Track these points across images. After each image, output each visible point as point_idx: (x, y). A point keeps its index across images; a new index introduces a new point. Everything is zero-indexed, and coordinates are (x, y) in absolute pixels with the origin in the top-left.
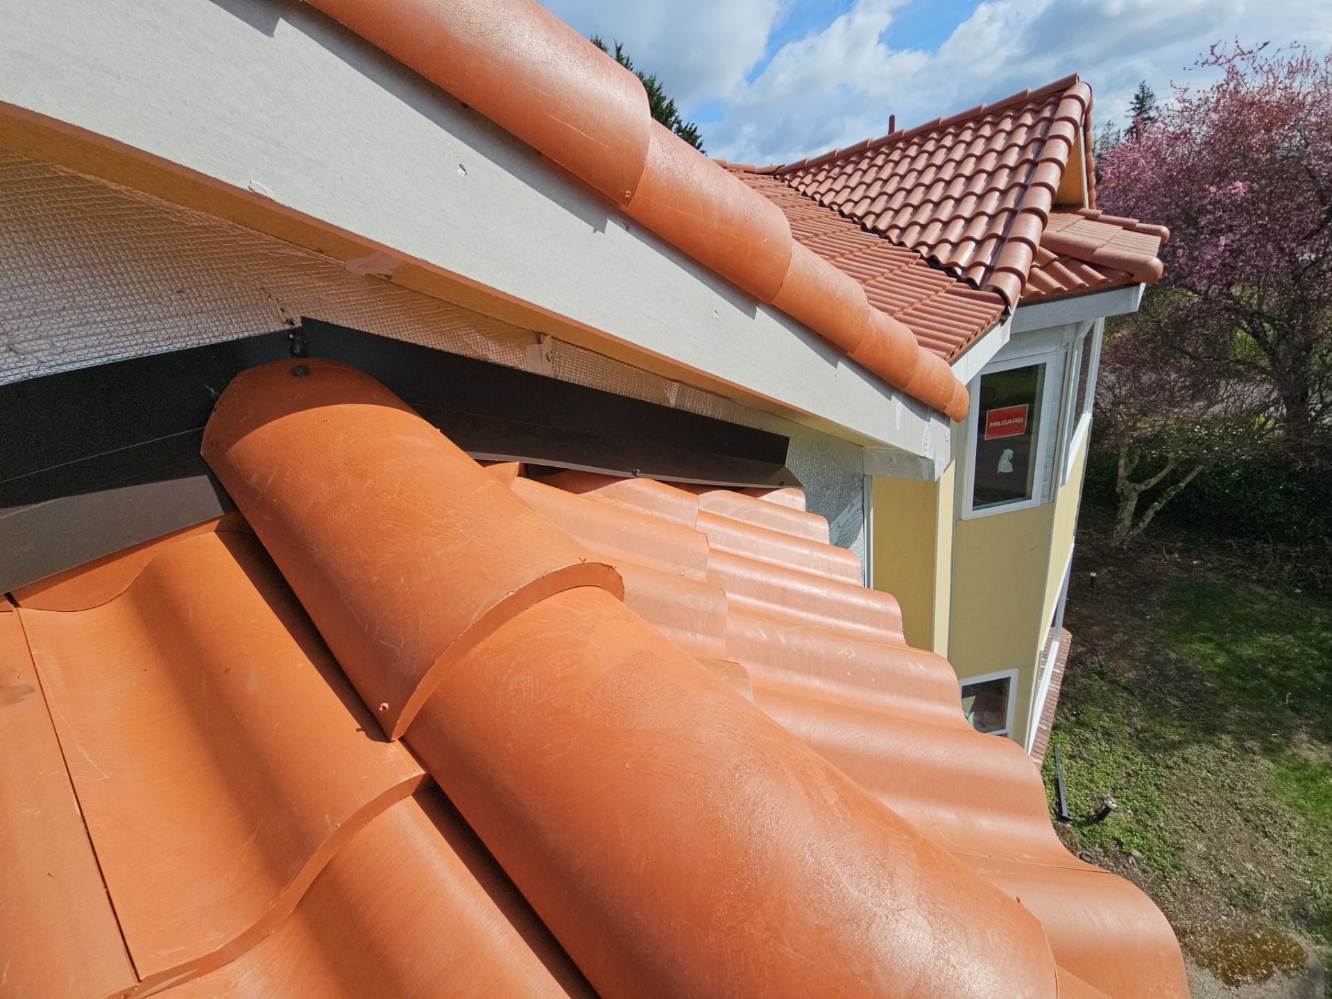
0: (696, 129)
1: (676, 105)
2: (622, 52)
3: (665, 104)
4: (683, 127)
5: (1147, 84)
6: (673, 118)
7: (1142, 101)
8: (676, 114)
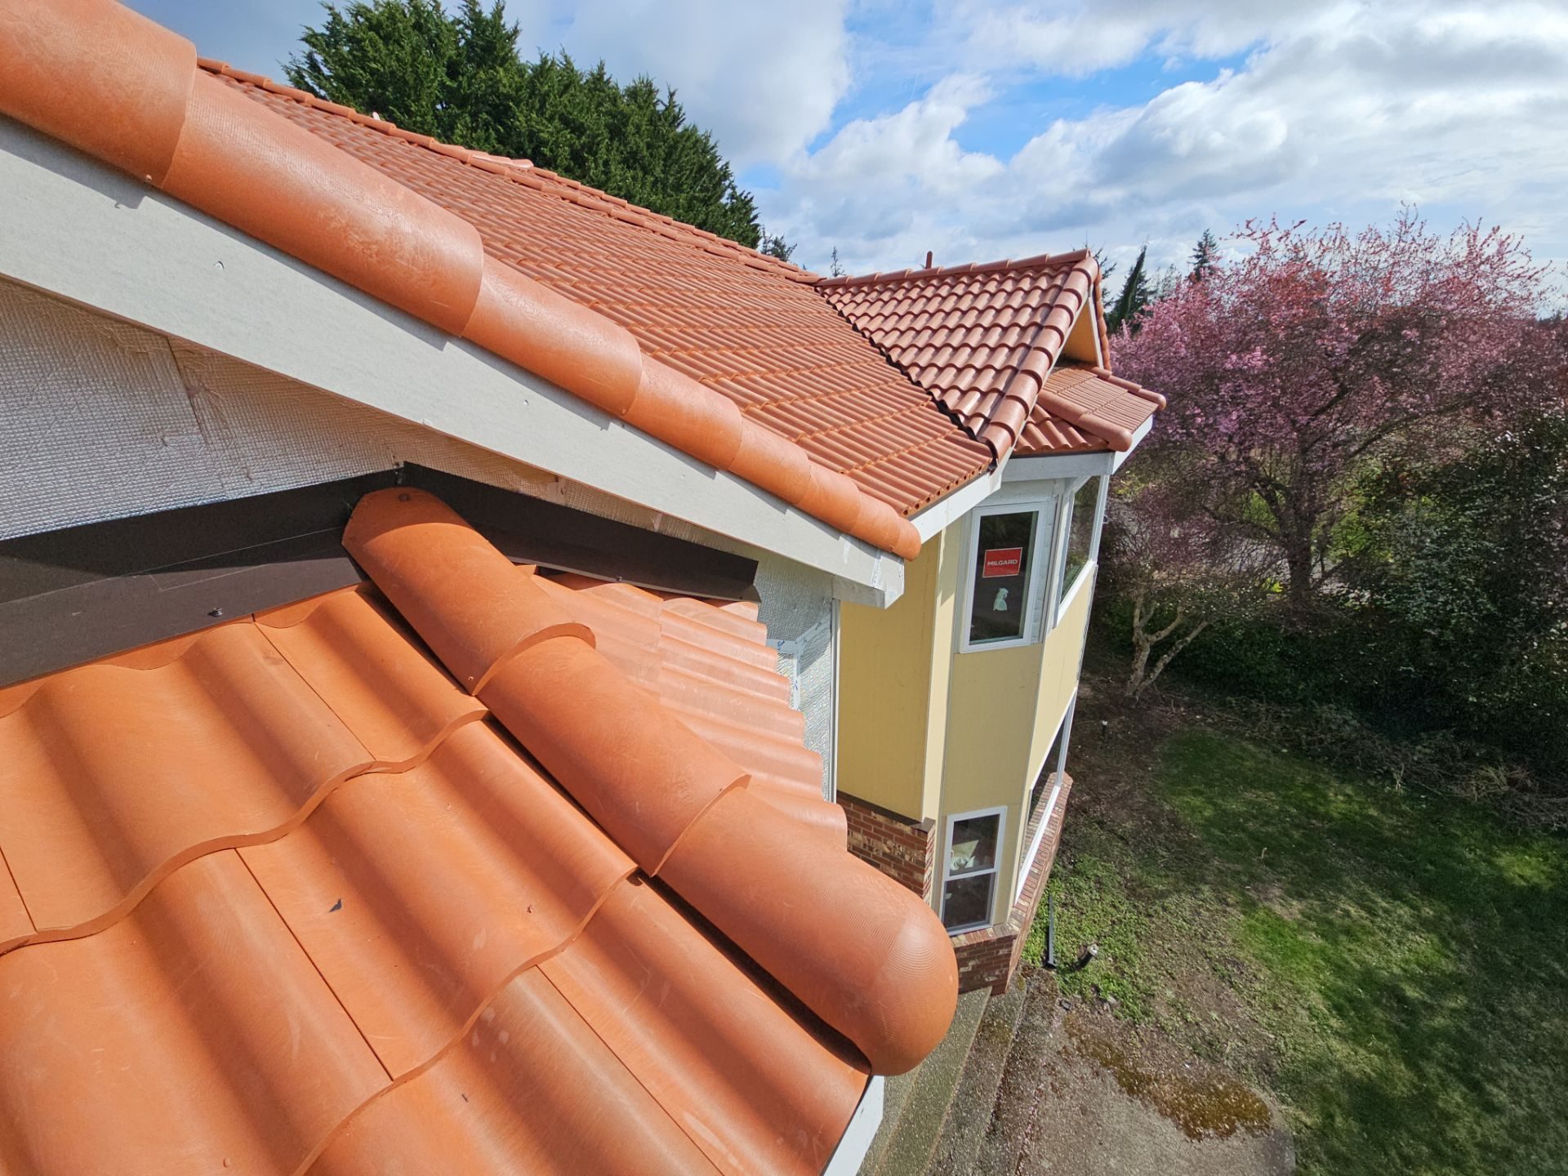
0: (752, 198)
1: (731, 169)
2: (675, 98)
3: (719, 165)
4: (738, 194)
5: (1211, 232)
6: (727, 183)
7: (1204, 252)
8: (732, 179)
